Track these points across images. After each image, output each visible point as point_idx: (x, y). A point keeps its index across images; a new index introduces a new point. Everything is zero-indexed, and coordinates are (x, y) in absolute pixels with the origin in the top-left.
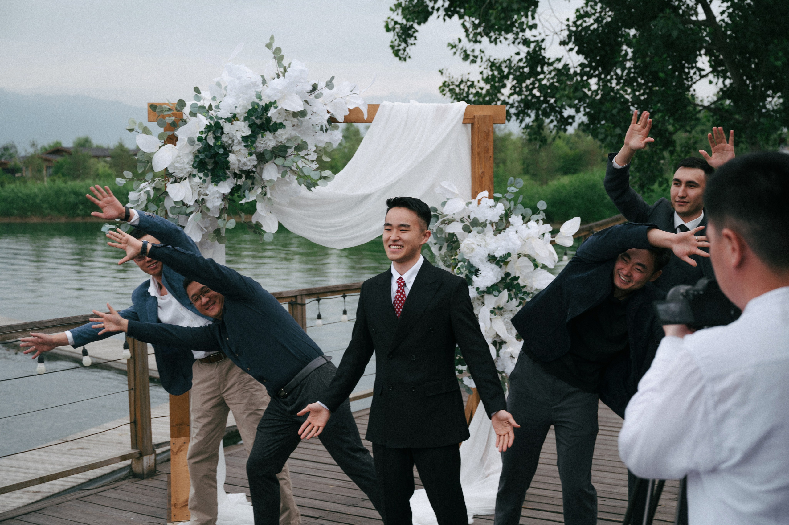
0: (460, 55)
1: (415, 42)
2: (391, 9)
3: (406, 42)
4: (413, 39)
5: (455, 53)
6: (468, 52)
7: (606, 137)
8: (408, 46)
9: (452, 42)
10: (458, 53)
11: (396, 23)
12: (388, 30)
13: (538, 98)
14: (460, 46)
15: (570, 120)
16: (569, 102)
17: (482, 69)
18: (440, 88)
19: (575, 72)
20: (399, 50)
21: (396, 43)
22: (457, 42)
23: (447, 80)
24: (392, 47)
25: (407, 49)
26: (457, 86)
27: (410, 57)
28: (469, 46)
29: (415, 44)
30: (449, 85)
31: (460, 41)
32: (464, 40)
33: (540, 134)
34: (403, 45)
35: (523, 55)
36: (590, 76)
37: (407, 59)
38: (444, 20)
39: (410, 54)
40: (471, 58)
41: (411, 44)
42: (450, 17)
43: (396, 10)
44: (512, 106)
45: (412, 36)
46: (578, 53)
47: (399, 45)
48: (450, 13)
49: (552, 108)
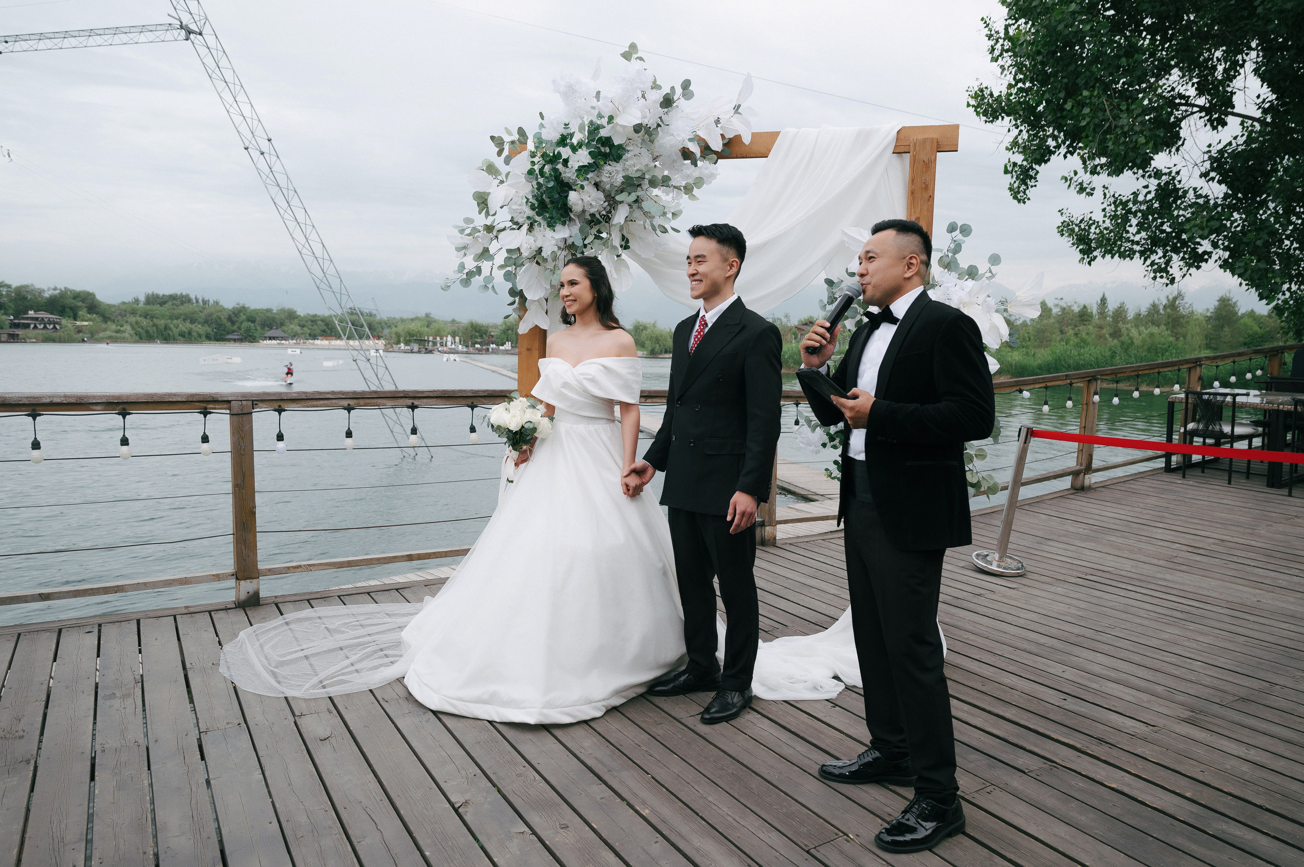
0: (1075, 188)
1: (1036, 183)
2: (1007, 149)
3: (1026, 184)
4: (1033, 180)
5: (1069, 186)
6: (1085, 185)
7: (1246, 270)
8: (1028, 188)
9: (1066, 175)
10: (1073, 186)
11: (1015, 164)
12: (1006, 172)
13: (1168, 233)
14: (1075, 178)
15: (1206, 257)
16: (1201, 232)
17: (1105, 206)
18: (1058, 227)
19: (1216, 203)
20: (1019, 192)
21: (1016, 185)
22: (1072, 174)
23: (1067, 220)
24: (1011, 189)
25: (1027, 192)
26: (1076, 225)
27: (1029, 199)
28: (1085, 177)
29: (1035, 186)
30: (1068, 225)
31: (1076, 173)
32: (1081, 172)
33: (1167, 272)
34: (1023, 187)
35: (1153, 188)
36: (1235, 208)
37: (1026, 200)
38: (1065, 157)
39: (1029, 196)
40: (1088, 190)
41: (1032, 186)
42: (1072, 154)
43: (1012, 149)
44: (1138, 243)
45: (1031, 177)
46: (1220, 182)
47: (1019, 187)
48: (1071, 149)
49: (1184, 243)
